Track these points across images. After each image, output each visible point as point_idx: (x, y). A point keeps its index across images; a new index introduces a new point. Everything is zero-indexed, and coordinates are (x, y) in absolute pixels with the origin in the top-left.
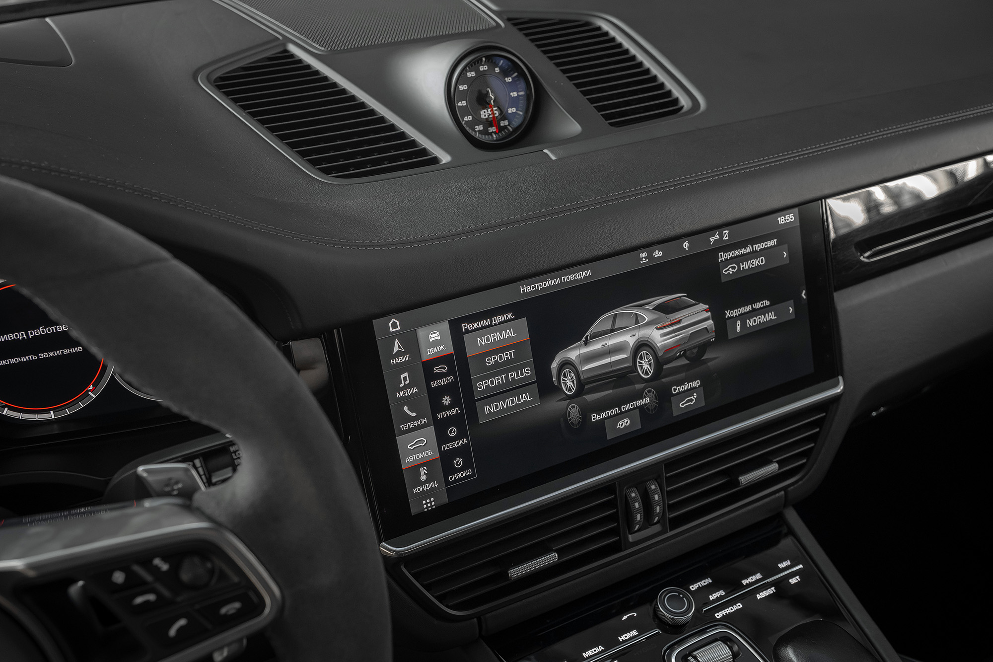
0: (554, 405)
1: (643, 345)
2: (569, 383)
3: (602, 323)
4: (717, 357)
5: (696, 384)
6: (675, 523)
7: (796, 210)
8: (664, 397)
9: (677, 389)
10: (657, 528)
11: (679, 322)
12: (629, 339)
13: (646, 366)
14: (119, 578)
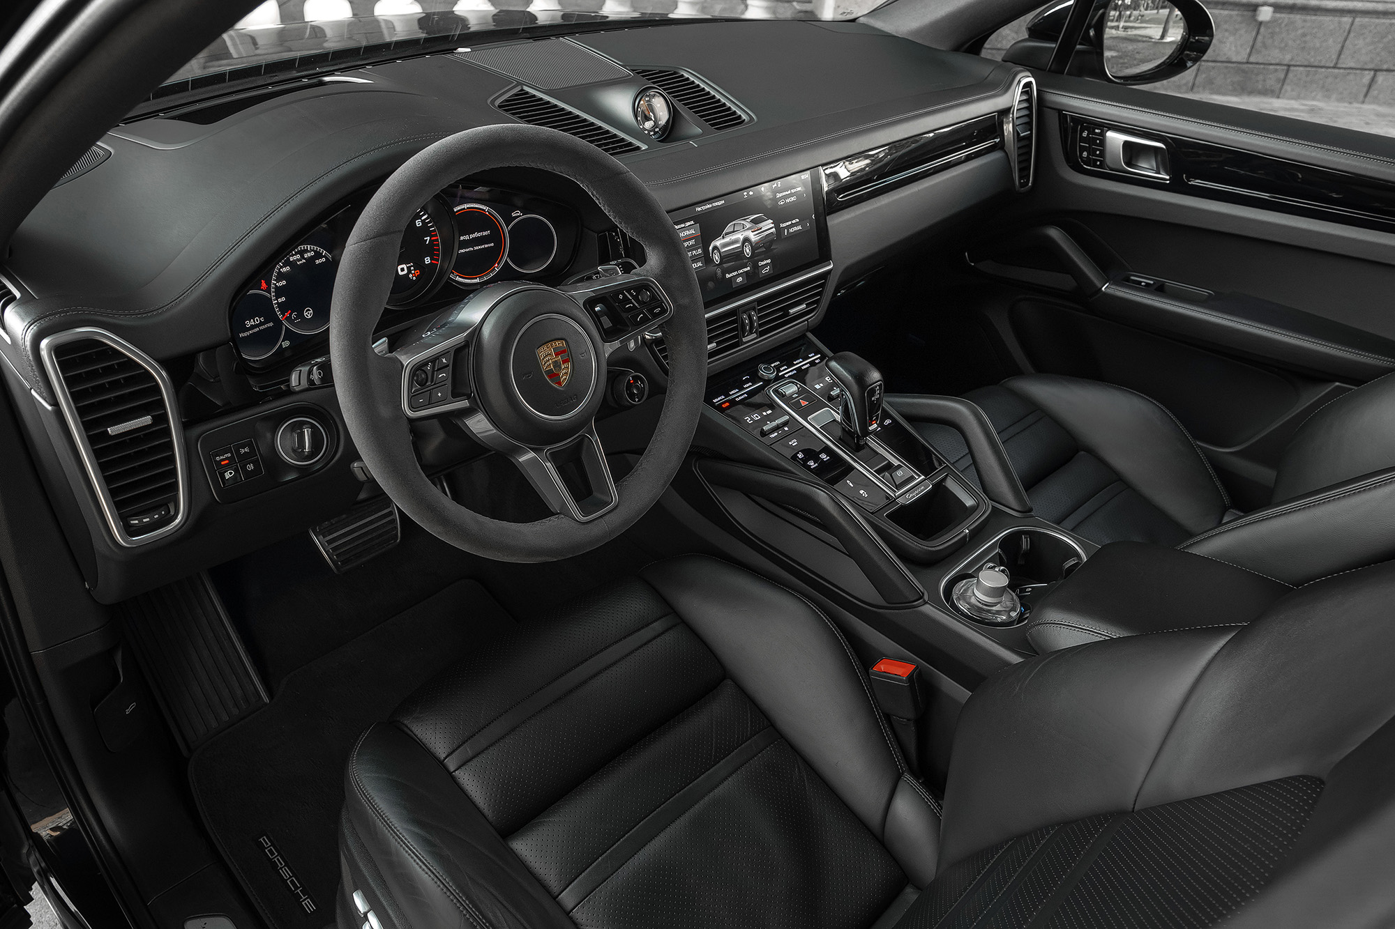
0: (711, 268)
1: (746, 240)
2: (717, 258)
3: (728, 229)
4: (778, 248)
5: (769, 261)
6: (762, 333)
7: (809, 172)
8: (756, 267)
9: (761, 263)
10: (754, 336)
11: (761, 229)
12: (740, 236)
13: (748, 251)
14: (621, 297)
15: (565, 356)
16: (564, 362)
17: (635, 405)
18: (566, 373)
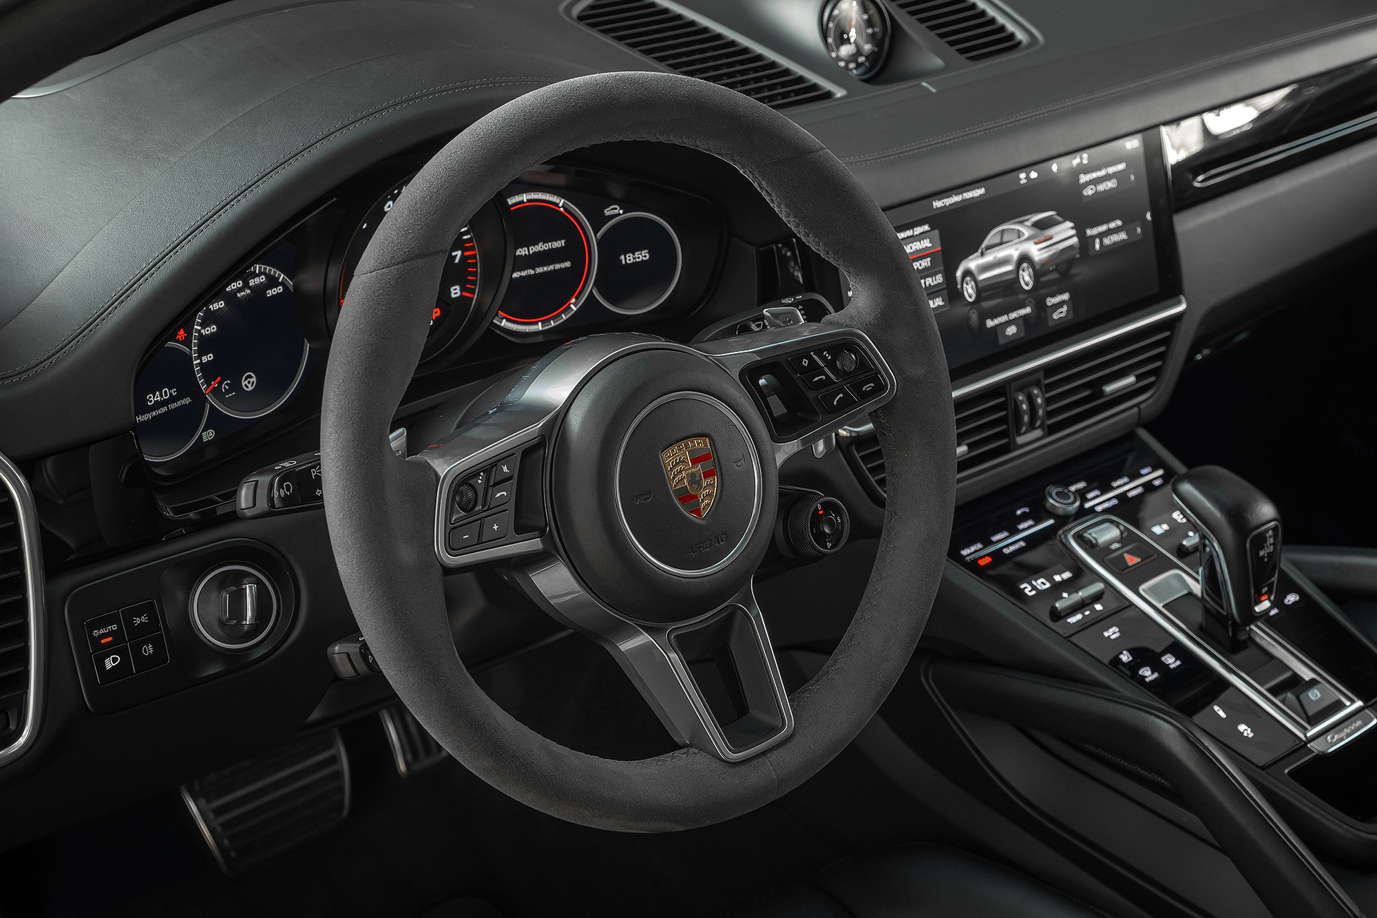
0: (960, 310)
1: (1025, 258)
2: (969, 291)
3: (991, 238)
4: (1082, 273)
5: (1066, 297)
6: (1051, 430)
7: (1139, 136)
8: (1042, 309)
9: (1051, 301)
10: (1038, 433)
11: (1051, 238)
12: (1013, 252)
13: (1026, 278)
14: (805, 362)
15: (709, 465)
16: (708, 474)
17: (825, 555)
18: (710, 495)
